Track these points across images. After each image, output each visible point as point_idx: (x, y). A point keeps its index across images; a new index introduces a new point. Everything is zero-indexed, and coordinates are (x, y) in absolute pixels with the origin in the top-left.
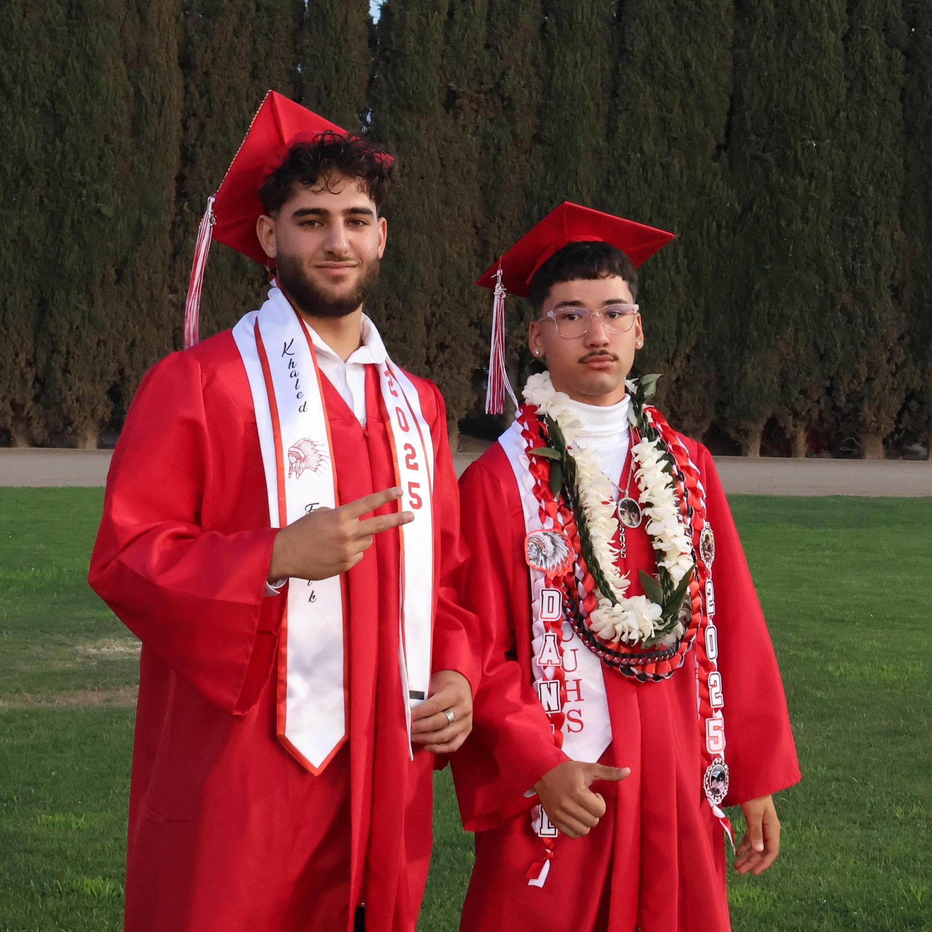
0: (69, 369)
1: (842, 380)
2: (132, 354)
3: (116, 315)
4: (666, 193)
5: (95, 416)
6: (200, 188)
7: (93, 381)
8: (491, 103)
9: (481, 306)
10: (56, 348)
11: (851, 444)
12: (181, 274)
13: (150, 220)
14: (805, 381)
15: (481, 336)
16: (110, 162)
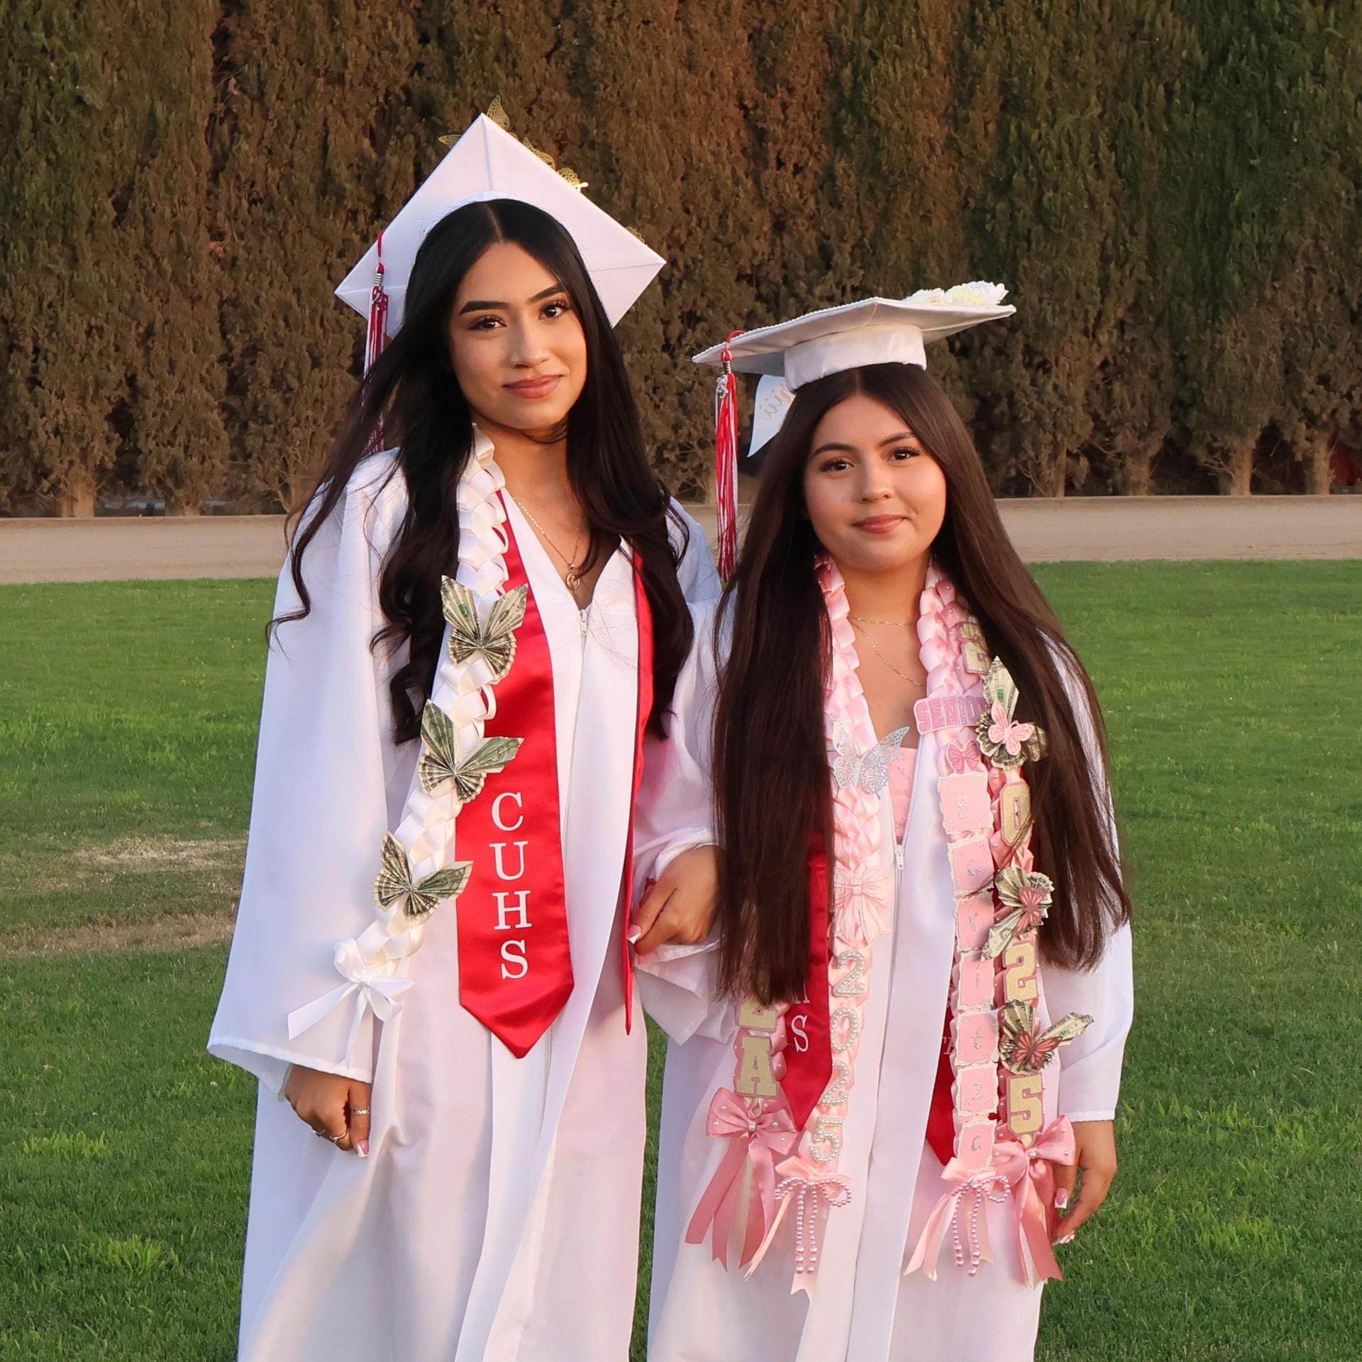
0: (39, 377)
2: (148, 349)
3: (119, 280)
4: (1074, 37)
5: (89, 458)
6: (257, 53)
7: (82, 398)
9: (756, 245)
10: (15, 342)
12: (229, 202)
13: (170, 112)
14: (1325, 360)
15: (759, 297)
16: (95, 12)
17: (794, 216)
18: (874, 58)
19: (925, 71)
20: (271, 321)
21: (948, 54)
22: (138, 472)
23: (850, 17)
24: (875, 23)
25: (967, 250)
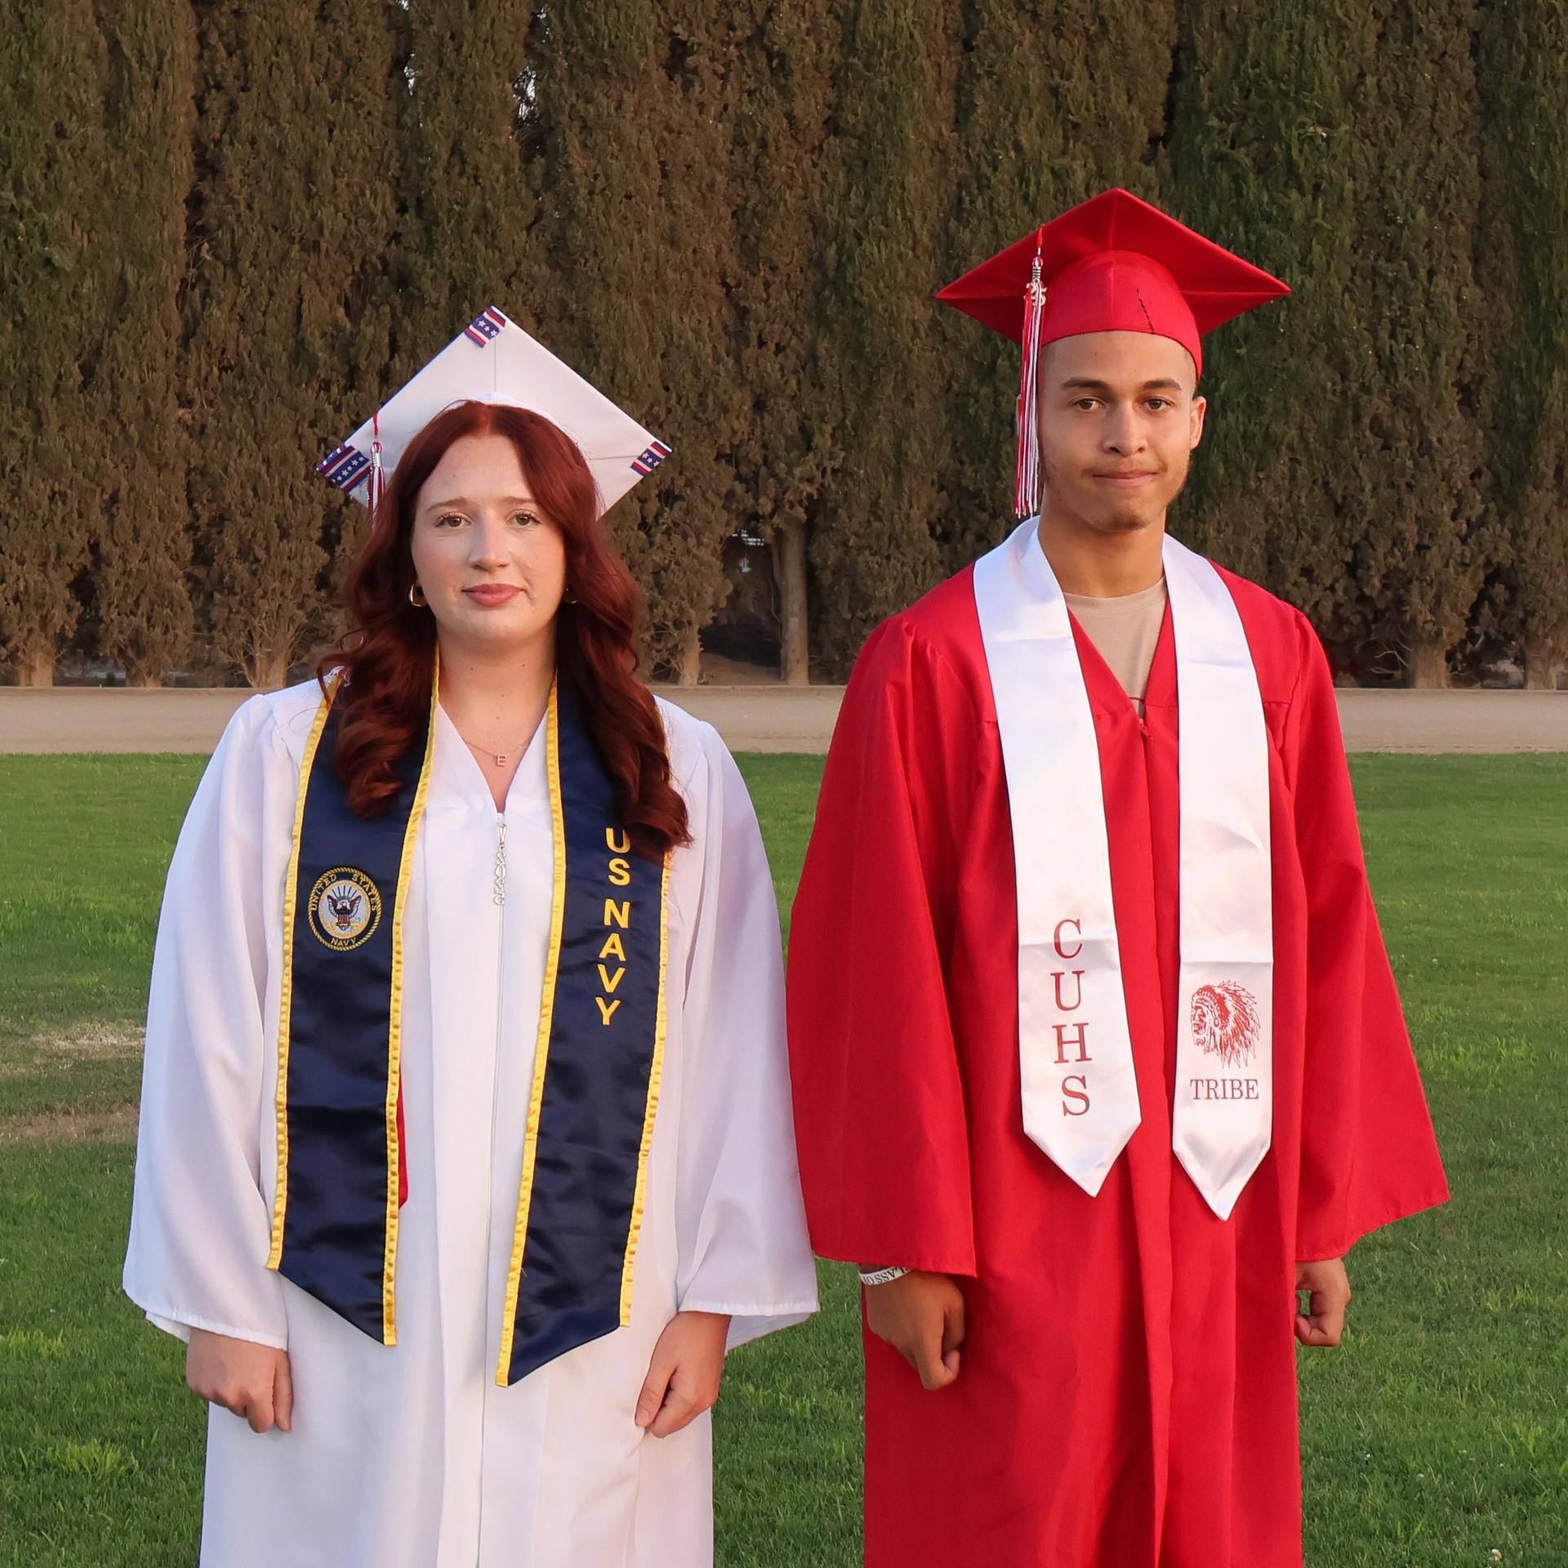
1: (1374, 550)
2: (112, 517)
3: (84, 445)
5: (49, 626)
6: (231, 219)
7: (44, 565)
8: (748, 61)
9: (736, 426)
11: (1391, 663)
12: (199, 369)
13: (140, 276)
14: (1309, 552)
15: (738, 477)
16: (66, 171)
17: (776, 396)
18: (859, 239)
19: (910, 253)
20: (239, 492)
21: (934, 236)
22: (99, 641)
23: (835, 197)
24: (859, 202)
25: (950, 435)
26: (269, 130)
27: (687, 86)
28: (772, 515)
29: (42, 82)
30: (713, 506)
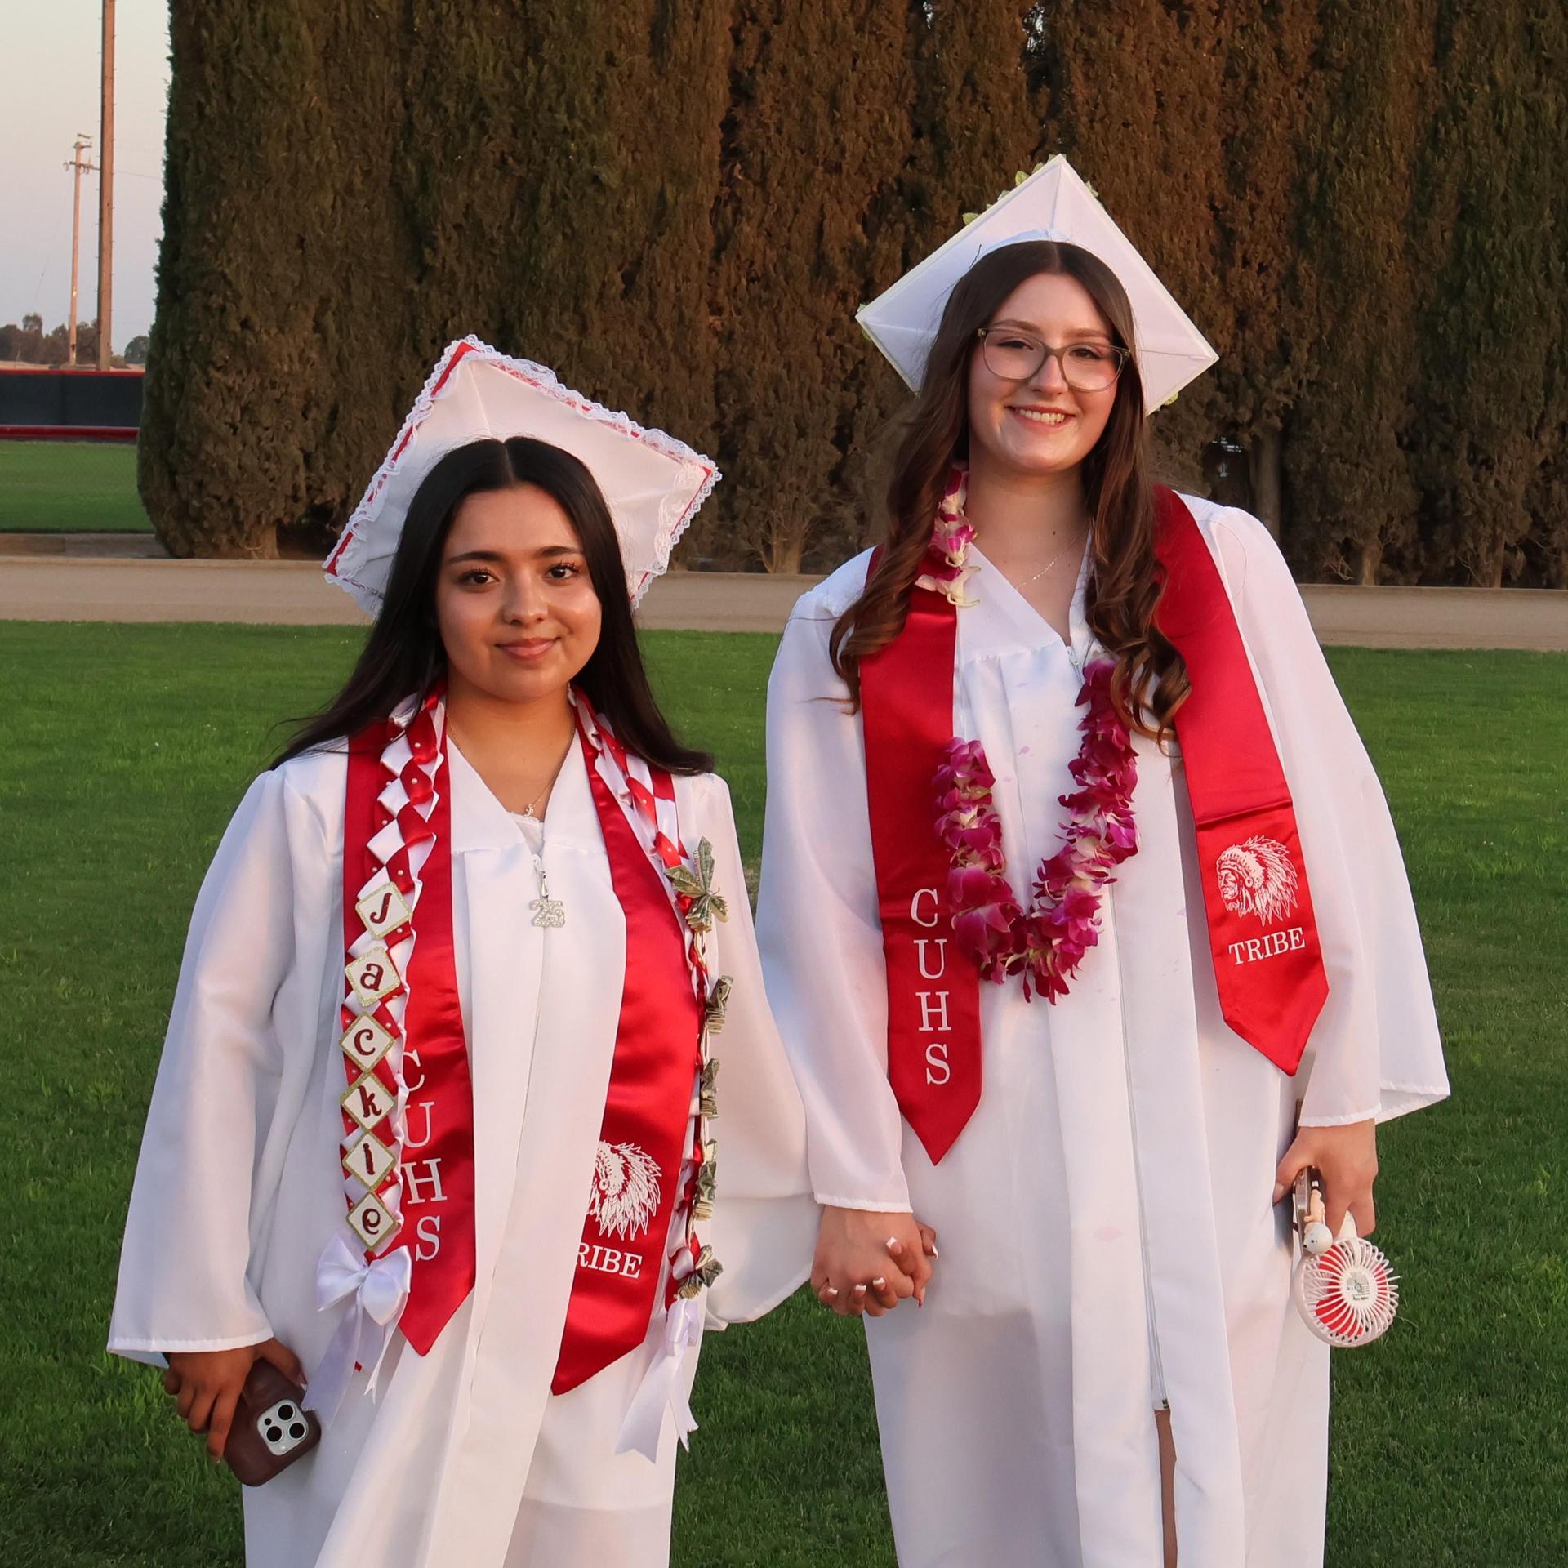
3: (624, 348)
4: (1532, 153)
12: (729, 280)
13: (678, 194)
15: (1220, 387)
16: (615, 97)
17: (1256, 313)
18: (1340, 166)
19: (1388, 180)
20: (762, 393)
21: (1411, 165)
23: (1319, 127)
24: (1343, 133)
25: (1419, 351)
26: (798, 60)
27: (1183, 21)
28: (1250, 424)
29: (595, 13)
30: (1196, 415)
